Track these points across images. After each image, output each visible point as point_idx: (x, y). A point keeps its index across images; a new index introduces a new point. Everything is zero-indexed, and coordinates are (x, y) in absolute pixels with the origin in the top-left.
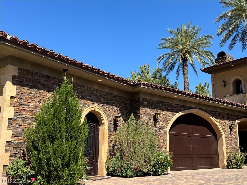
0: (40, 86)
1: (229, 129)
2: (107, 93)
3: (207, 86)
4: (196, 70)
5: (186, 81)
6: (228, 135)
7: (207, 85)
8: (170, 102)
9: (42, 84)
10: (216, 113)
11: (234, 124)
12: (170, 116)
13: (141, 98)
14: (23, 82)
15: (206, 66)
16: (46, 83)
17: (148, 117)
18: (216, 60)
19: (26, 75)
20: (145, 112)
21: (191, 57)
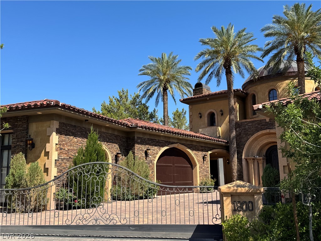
0: (71, 134)
1: (202, 160)
2: (111, 134)
3: (184, 113)
4: (175, 98)
5: (166, 110)
6: (201, 165)
7: (184, 111)
8: (157, 139)
9: (72, 132)
10: (193, 146)
11: (207, 155)
12: (157, 151)
13: (135, 137)
14: (61, 132)
15: (186, 97)
16: (73, 131)
17: (141, 152)
18: (194, 90)
19: (63, 127)
20: (139, 148)
21: (171, 87)
